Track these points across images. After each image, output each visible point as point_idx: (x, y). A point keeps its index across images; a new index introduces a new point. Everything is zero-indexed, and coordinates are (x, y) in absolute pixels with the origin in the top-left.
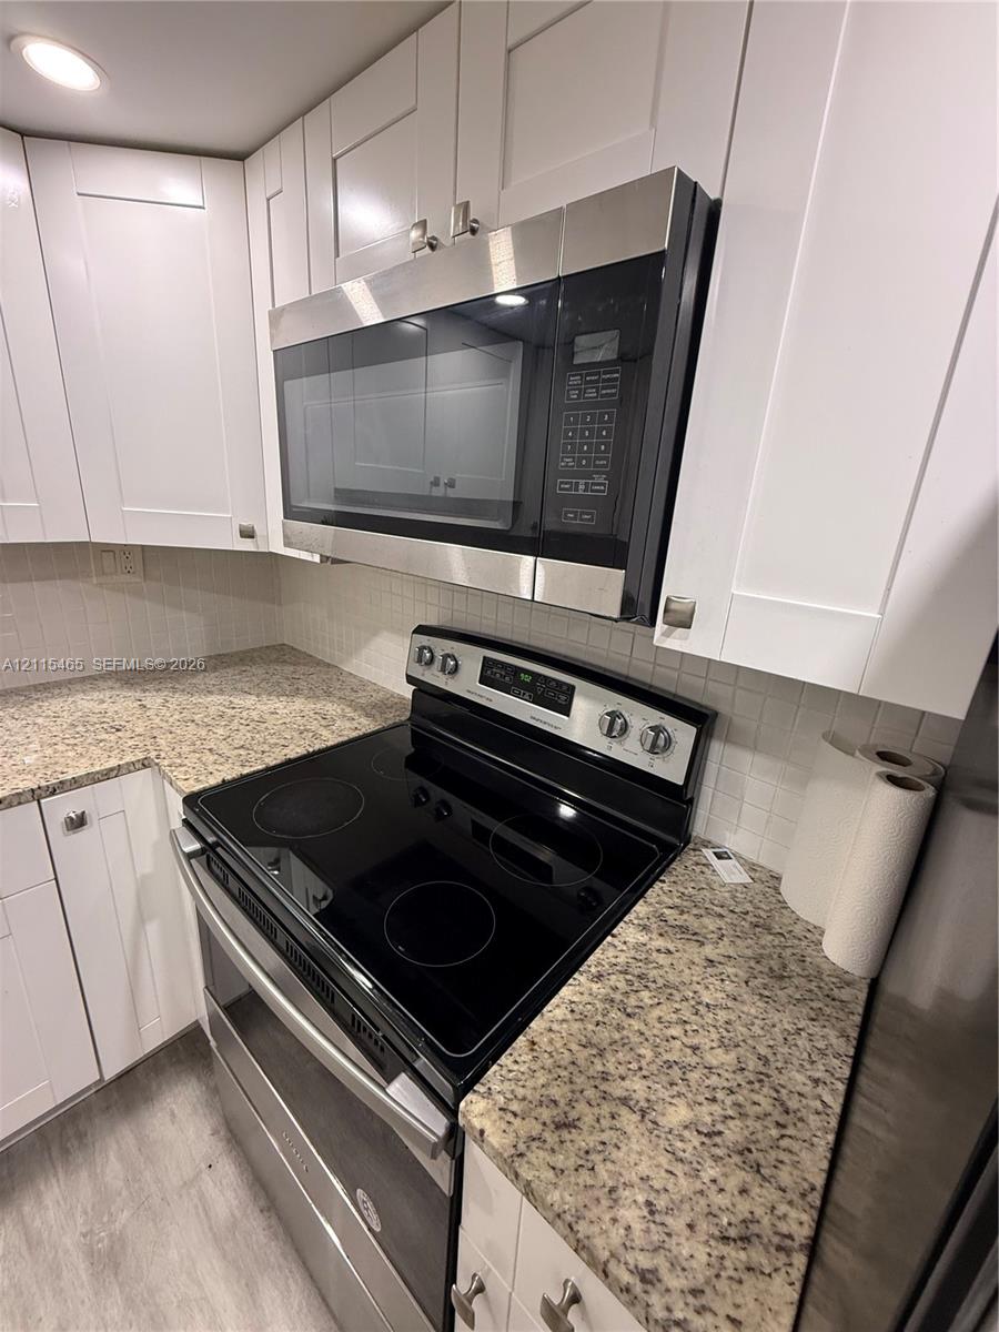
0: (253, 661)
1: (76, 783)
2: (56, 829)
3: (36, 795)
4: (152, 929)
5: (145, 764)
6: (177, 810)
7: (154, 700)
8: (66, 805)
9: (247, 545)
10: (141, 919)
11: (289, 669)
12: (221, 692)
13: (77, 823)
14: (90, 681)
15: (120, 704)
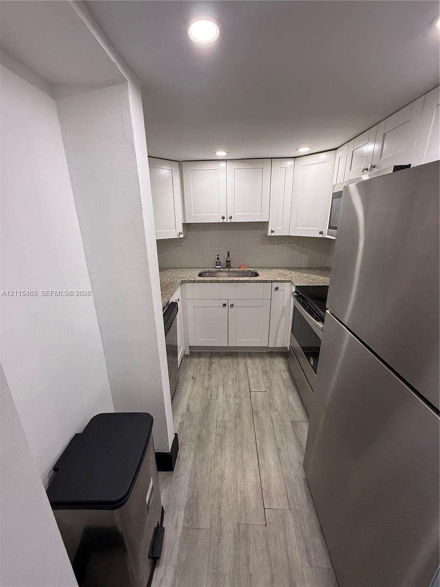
0: (318, 269)
1: (278, 281)
2: (273, 289)
3: (272, 282)
4: (283, 319)
5: (290, 281)
6: (294, 289)
7: (293, 273)
8: (275, 285)
9: (321, 236)
10: (282, 315)
11: (327, 272)
12: (308, 273)
13: (277, 289)
14: (281, 268)
15: (287, 272)
